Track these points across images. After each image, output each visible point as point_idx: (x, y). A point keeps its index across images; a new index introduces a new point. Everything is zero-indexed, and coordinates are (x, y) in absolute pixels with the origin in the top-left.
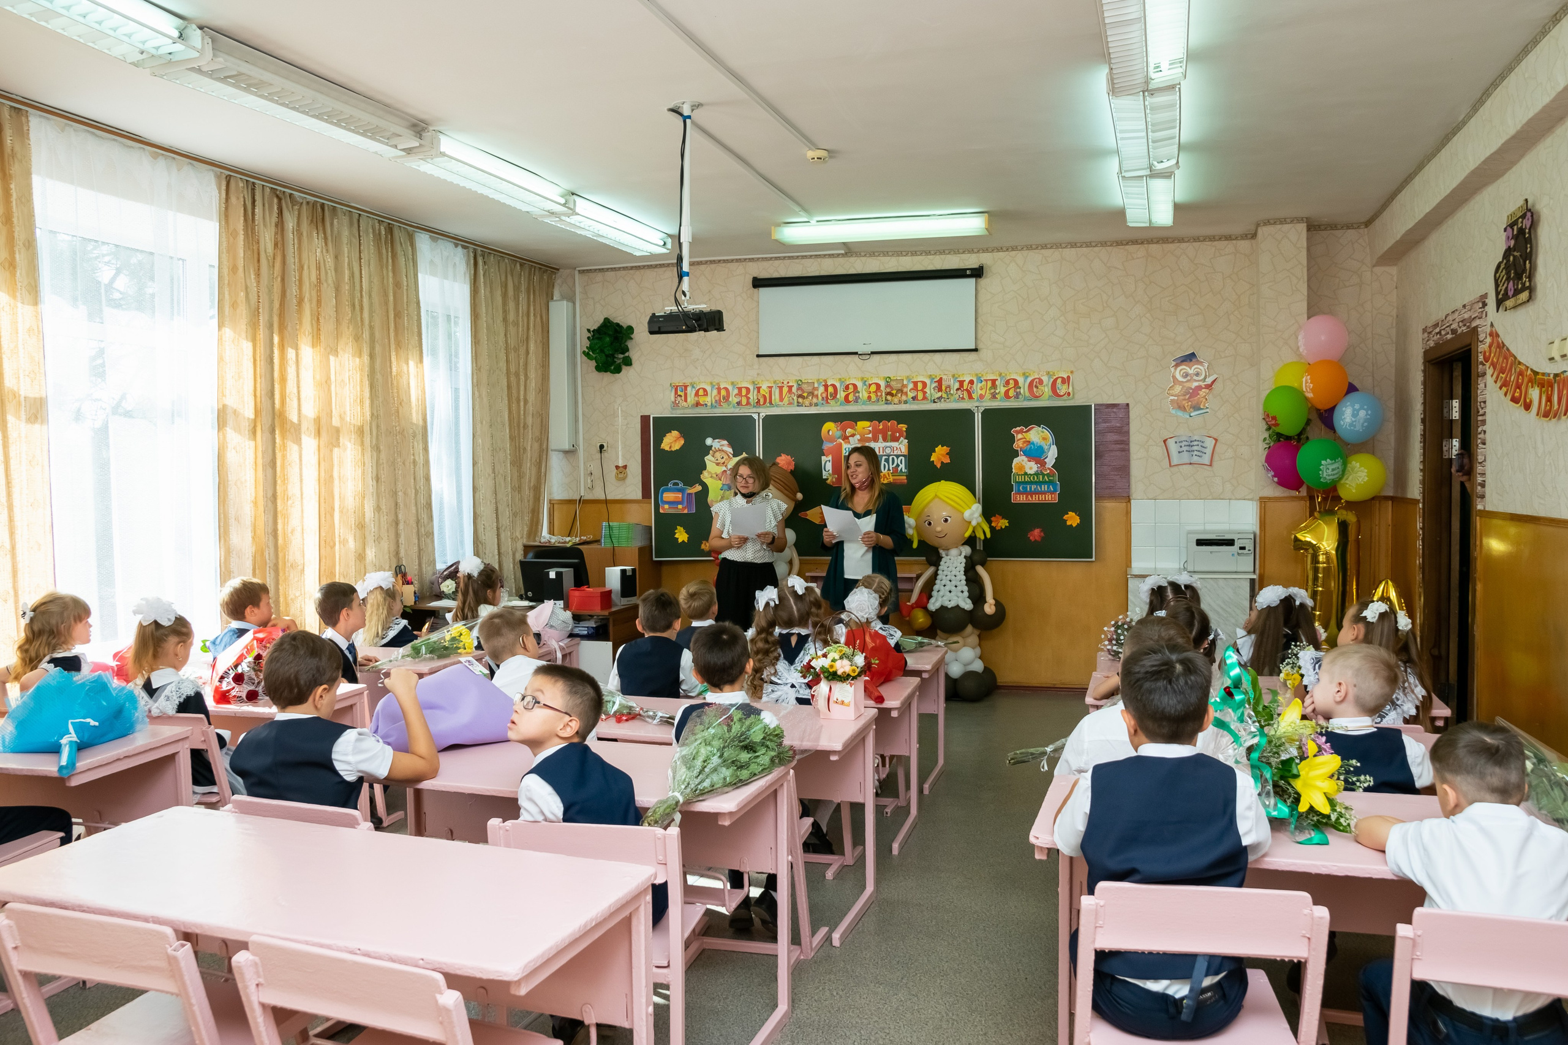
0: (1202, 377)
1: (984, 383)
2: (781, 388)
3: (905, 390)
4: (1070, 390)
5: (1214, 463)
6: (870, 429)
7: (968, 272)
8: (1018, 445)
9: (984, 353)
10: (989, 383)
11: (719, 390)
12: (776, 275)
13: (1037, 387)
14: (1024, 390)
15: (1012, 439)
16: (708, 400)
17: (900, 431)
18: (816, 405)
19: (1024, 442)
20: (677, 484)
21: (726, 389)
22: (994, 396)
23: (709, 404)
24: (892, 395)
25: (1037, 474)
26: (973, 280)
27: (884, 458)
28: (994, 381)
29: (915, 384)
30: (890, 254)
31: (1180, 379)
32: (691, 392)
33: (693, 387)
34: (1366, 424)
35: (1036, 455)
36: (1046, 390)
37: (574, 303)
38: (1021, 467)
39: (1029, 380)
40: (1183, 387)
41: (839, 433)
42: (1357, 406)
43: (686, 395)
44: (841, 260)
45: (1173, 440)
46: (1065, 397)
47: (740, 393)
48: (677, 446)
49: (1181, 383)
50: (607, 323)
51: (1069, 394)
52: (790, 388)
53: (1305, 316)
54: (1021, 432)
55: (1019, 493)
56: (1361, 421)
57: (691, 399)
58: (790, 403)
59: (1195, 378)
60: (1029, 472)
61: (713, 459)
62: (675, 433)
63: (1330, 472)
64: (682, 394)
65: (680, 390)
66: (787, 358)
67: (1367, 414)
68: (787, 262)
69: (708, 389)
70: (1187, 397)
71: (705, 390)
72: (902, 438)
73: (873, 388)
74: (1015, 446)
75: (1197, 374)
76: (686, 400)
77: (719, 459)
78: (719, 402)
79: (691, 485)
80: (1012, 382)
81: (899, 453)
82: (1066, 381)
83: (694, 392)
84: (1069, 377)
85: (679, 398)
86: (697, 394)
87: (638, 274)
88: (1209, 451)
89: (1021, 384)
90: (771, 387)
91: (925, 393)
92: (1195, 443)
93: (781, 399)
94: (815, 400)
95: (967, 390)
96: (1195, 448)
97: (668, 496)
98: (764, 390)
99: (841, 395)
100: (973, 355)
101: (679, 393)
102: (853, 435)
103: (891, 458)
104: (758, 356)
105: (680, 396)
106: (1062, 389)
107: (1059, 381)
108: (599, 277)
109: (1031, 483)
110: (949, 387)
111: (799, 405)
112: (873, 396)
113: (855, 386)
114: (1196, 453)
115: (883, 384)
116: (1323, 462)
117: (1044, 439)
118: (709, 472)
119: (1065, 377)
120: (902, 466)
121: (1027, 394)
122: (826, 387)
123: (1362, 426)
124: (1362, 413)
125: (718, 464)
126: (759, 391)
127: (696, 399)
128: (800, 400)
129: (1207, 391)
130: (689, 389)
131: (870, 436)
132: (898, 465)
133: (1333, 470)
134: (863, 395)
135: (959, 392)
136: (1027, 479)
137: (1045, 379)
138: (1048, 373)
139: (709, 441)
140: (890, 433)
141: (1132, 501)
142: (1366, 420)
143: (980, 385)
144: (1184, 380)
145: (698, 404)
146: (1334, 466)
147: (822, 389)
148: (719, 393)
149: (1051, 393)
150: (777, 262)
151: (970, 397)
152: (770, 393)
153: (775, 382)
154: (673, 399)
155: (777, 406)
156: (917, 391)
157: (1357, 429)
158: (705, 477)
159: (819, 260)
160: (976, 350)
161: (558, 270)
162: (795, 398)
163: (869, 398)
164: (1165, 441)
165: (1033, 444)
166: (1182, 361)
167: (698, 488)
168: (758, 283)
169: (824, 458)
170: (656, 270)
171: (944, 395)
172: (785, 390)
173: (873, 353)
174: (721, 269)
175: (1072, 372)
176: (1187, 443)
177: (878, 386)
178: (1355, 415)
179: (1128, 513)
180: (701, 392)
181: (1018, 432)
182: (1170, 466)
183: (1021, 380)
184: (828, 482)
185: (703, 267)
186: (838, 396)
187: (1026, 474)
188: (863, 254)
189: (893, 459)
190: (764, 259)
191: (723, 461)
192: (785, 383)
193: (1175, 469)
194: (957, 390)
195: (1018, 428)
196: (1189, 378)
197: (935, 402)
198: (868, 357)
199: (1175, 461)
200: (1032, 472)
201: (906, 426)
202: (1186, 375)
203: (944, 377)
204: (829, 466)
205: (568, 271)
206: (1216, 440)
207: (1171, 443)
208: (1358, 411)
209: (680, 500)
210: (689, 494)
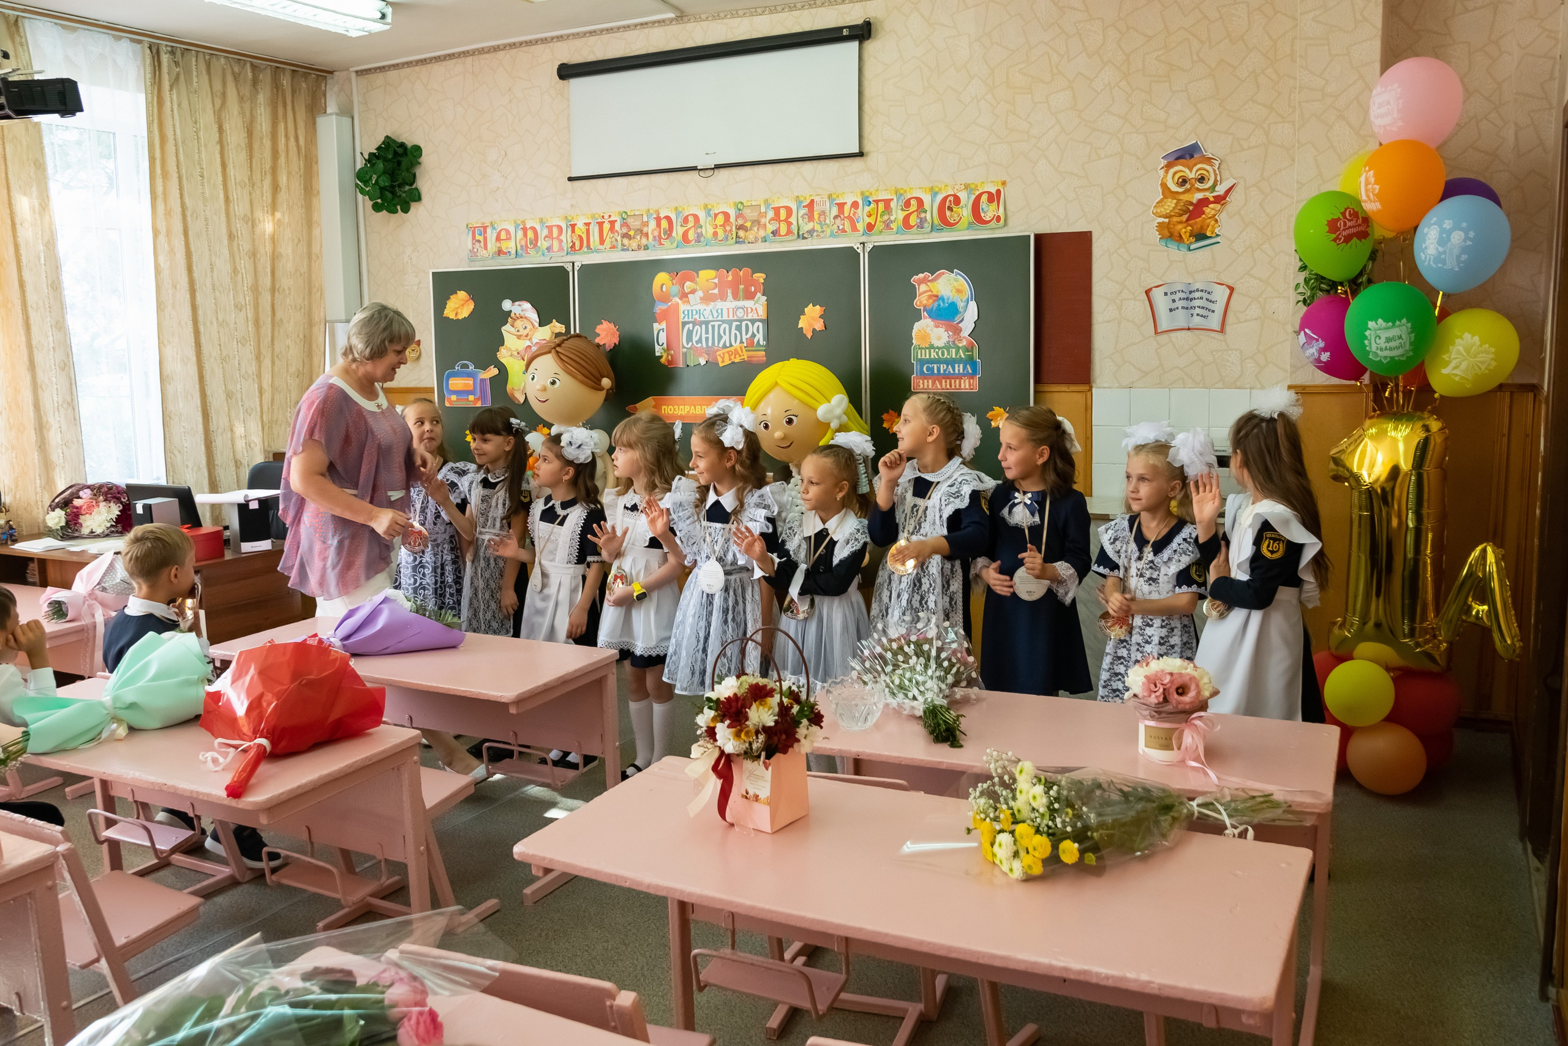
0: (1210, 183)
1: (873, 205)
2: (601, 224)
3: (763, 221)
4: (1001, 213)
5: (1228, 328)
6: (716, 281)
7: (845, 32)
8: (921, 301)
9: (875, 158)
10: (881, 205)
11: (525, 230)
12: (591, 58)
13: (950, 209)
14: (931, 213)
15: (912, 292)
16: (510, 246)
17: (755, 283)
18: (646, 248)
19: (930, 297)
20: (466, 366)
21: (534, 229)
22: (888, 226)
23: (513, 252)
24: (746, 229)
25: (947, 347)
26: (855, 45)
27: (735, 324)
28: (887, 202)
29: (777, 210)
30: (741, 13)
31: (1174, 188)
32: (491, 235)
33: (494, 228)
34: (1464, 257)
35: (947, 314)
36: (965, 212)
37: (353, 118)
38: (925, 336)
39: (939, 198)
40: (1179, 200)
41: (675, 289)
42: (1448, 224)
43: (485, 239)
44: (675, 28)
45: (1161, 290)
46: (993, 224)
47: (550, 236)
48: (465, 312)
49: (1175, 194)
50: (389, 143)
51: (998, 219)
52: (612, 223)
53: (1377, 66)
54: (924, 281)
55: (924, 376)
56: (1456, 252)
57: (492, 246)
58: (613, 247)
59: (1198, 185)
60: (937, 343)
61: (512, 330)
62: (462, 295)
63: (1382, 342)
64: (481, 238)
65: (478, 232)
66: (607, 180)
67: (1467, 238)
68: (605, 37)
69: (512, 230)
70: (1185, 217)
71: (508, 232)
72: (759, 295)
73: (720, 219)
74: (917, 303)
75: (1202, 180)
76: (486, 248)
77: (521, 330)
78: (525, 248)
79: (484, 368)
80: (913, 202)
81: (755, 317)
82: (994, 198)
83: (495, 235)
84: (998, 192)
85: (477, 244)
86: (498, 239)
87: (423, 70)
88: (1219, 308)
89: (927, 206)
90: (588, 224)
91: (789, 224)
92: (1197, 295)
93: (602, 242)
94: (644, 241)
95: (849, 217)
96: (1197, 303)
97: (456, 383)
98: (580, 229)
99: (678, 231)
100: (857, 163)
101: (478, 237)
102: (693, 292)
103: (744, 324)
104: (570, 179)
105: (479, 241)
106: (989, 211)
107: (984, 198)
108: (379, 78)
109: (938, 361)
110: (823, 213)
111: (624, 249)
112: (720, 231)
113: (696, 217)
114: (1198, 311)
115: (732, 213)
116: (1371, 324)
117: (959, 291)
118: (509, 349)
119: (994, 191)
120: (760, 337)
121: (937, 221)
122: (658, 220)
123: (1459, 261)
124: (1457, 237)
125: (519, 337)
126: (573, 231)
127: (498, 245)
128: (626, 241)
129: (1218, 206)
130: (489, 230)
131: (716, 291)
132: (754, 335)
133: (1388, 340)
134: (708, 230)
135: (838, 221)
136: (933, 355)
137: (962, 196)
138: (967, 187)
139: (507, 305)
140: (742, 287)
141: (1094, 390)
142: (1464, 250)
143: (867, 209)
144: (1180, 190)
145: (500, 252)
146: (1395, 332)
147: (653, 224)
148: (525, 235)
149: (972, 219)
150: (592, 40)
151: (854, 228)
152: (588, 231)
153: (593, 217)
154: (470, 246)
155: (597, 251)
156: (780, 221)
157: (1448, 266)
158: (503, 355)
159: (646, 30)
160: (861, 154)
161: (331, 73)
162: (619, 238)
163: (715, 234)
164: (1147, 292)
165: (943, 300)
166: (1177, 159)
167: (493, 371)
168: (567, 72)
169: (656, 326)
170: (445, 63)
171: (818, 227)
172: (606, 226)
173: (718, 167)
174: (522, 54)
175: (1004, 183)
176: (1182, 295)
177: (727, 215)
178: (1442, 242)
179: (1088, 408)
180: (503, 236)
181: (920, 282)
182: (1156, 333)
183: (927, 199)
184: (663, 360)
185: (501, 54)
186: (674, 234)
187: (931, 347)
188: (703, 16)
189: (747, 325)
190: (576, 36)
191: (525, 332)
192: (606, 217)
193: (1164, 338)
194: (836, 217)
195: (921, 276)
196: (1188, 186)
197: (804, 238)
198: (710, 173)
199: (1163, 325)
200: (940, 343)
201: (763, 276)
202: (1184, 181)
203: (816, 199)
204: (663, 338)
205: (344, 73)
206: (1232, 289)
207: (1158, 295)
208: (1449, 233)
209: (471, 388)
210: (482, 380)
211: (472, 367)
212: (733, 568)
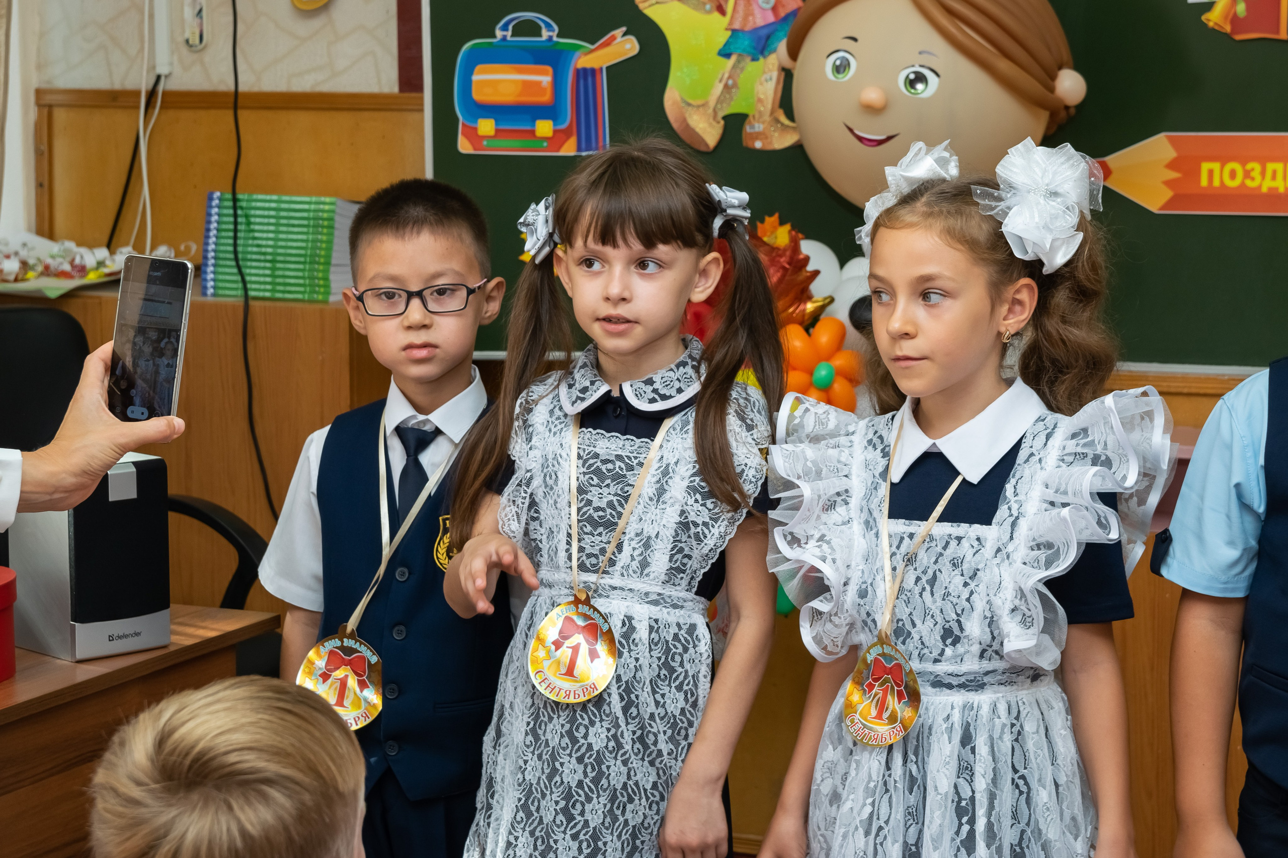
20: (529, 29)
79: (592, 35)
97: (496, 80)
167: (623, 46)
209: (546, 98)
210: (586, 75)
211: (549, 33)
212: (987, 665)
